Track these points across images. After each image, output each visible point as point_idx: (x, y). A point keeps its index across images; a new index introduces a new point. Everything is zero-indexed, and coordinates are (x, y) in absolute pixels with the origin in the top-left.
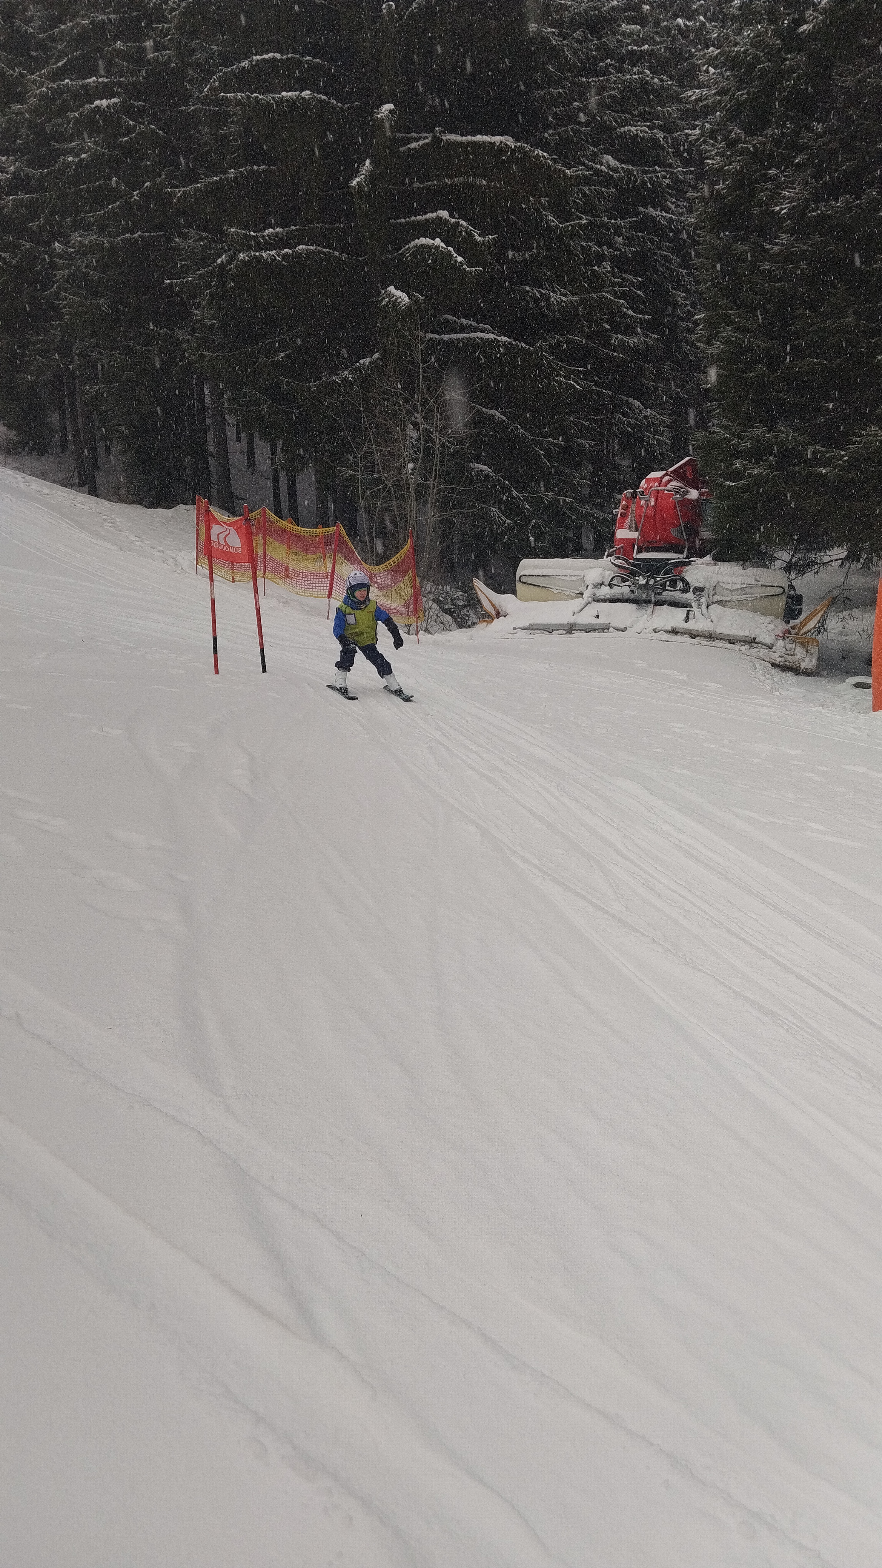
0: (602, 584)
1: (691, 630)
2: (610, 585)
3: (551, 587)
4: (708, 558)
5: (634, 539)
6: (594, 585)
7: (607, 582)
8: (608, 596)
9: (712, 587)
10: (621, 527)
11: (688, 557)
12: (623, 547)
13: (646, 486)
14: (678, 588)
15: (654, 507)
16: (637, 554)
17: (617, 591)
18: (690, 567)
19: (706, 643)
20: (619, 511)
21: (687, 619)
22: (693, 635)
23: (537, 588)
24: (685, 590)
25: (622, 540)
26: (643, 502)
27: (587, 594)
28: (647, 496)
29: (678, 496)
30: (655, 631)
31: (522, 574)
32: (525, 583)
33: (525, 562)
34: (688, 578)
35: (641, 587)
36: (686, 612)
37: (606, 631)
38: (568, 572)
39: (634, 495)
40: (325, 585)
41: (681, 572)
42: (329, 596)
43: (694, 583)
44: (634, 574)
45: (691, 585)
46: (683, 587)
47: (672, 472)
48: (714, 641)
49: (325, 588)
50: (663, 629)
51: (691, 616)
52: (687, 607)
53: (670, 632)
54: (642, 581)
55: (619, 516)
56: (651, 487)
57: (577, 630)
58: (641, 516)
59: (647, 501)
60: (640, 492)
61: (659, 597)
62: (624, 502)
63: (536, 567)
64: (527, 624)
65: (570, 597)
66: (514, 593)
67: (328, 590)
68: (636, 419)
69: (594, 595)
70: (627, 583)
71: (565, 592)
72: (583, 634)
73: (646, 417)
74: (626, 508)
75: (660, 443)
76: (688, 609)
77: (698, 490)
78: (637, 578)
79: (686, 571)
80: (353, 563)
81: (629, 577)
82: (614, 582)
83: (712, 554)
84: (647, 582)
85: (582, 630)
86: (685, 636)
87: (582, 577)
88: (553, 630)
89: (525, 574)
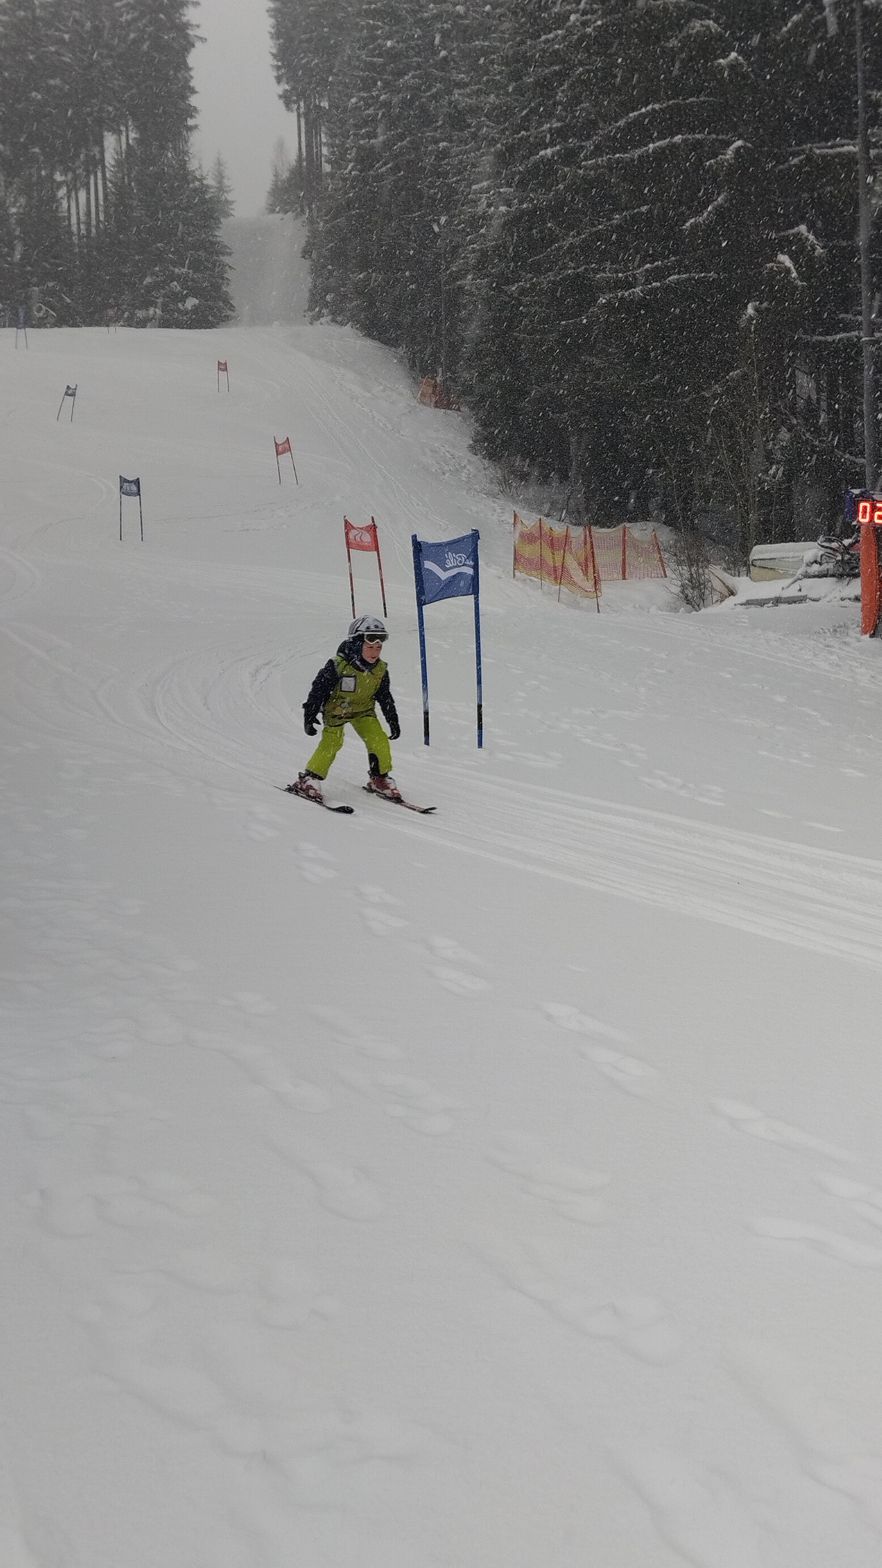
0: (813, 563)
2: (819, 564)
3: (776, 568)
6: (806, 563)
7: (817, 561)
8: (816, 573)
17: (825, 567)
23: (766, 570)
27: (799, 572)
31: (753, 558)
32: (753, 566)
33: (757, 548)
37: (802, 601)
38: (791, 554)
57: (781, 603)
63: (767, 551)
65: (785, 576)
66: (748, 575)
71: (782, 572)
82: (823, 561)
85: (785, 602)
87: (801, 558)
88: (764, 604)
89: (756, 558)
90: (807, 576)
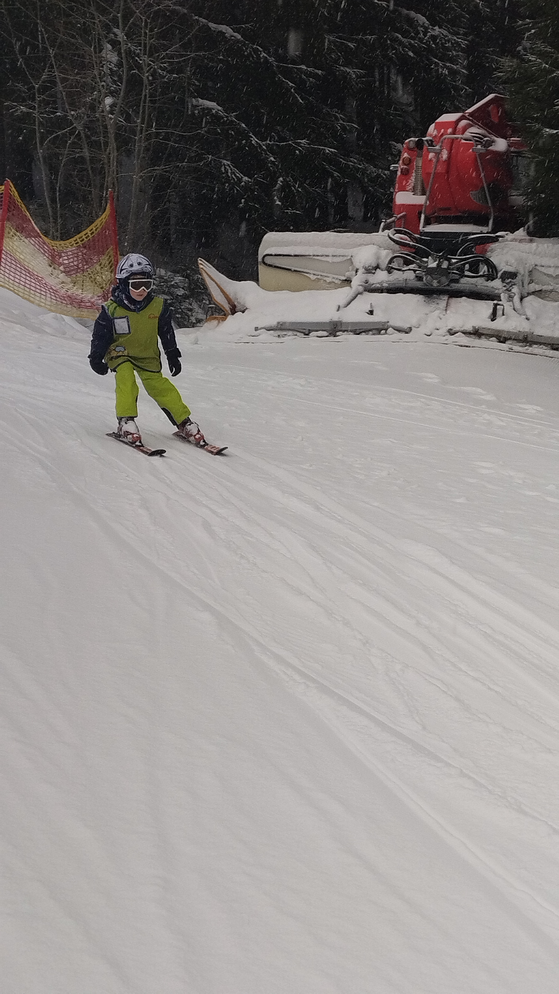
0: (377, 267)
1: (499, 331)
2: (390, 270)
3: (305, 271)
4: (521, 233)
5: (421, 206)
6: (366, 270)
7: (384, 264)
8: (385, 285)
9: (527, 274)
10: (402, 189)
11: (494, 231)
12: (405, 216)
13: (435, 133)
15: (448, 162)
16: (423, 227)
17: (398, 277)
18: (497, 244)
19: (520, 349)
20: (400, 166)
21: (494, 316)
22: (502, 338)
23: (287, 272)
24: (491, 277)
25: (402, 207)
26: (431, 155)
27: (357, 281)
28: (437, 148)
29: (479, 147)
30: (452, 332)
31: (265, 254)
32: (270, 266)
33: (270, 237)
34: (494, 259)
35: (430, 272)
36: (493, 306)
37: (383, 332)
38: (330, 251)
39: (419, 145)
41: (484, 252)
43: (503, 267)
44: (421, 254)
45: (499, 269)
46: (489, 271)
47: (471, 114)
48: (530, 346)
50: (462, 329)
51: (499, 312)
52: (493, 300)
53: (470, 333)
55: (399, 173)
56: (442, 135)
57: (344, 331)
58: (429, 174)
59: (438, 154)
60: (427, 141)
61: (455, 286)
62: (406, 155)
63: (286, 244)
64: (273, 322)
65: (334, 286)
66: (256, 279)
68: (421, 40)
69: (367, 282)
70: (411, 267)
71: (325, 279)
73: (434, 38)
74: (408, 162)
75: (453, 73)
76: (495, 302)
77: (506, 139)
78: (425, 259)
79: (492, 251)
80: (28, 236)
81: (413, 257)
82: (393, 265)
83: (526, 227)
84: (439, 265)
85: (351, 331)
86: (491, 339)
87: (349, 258)
88: (310, 331)
89: (270, 253)
90: (370, 289)
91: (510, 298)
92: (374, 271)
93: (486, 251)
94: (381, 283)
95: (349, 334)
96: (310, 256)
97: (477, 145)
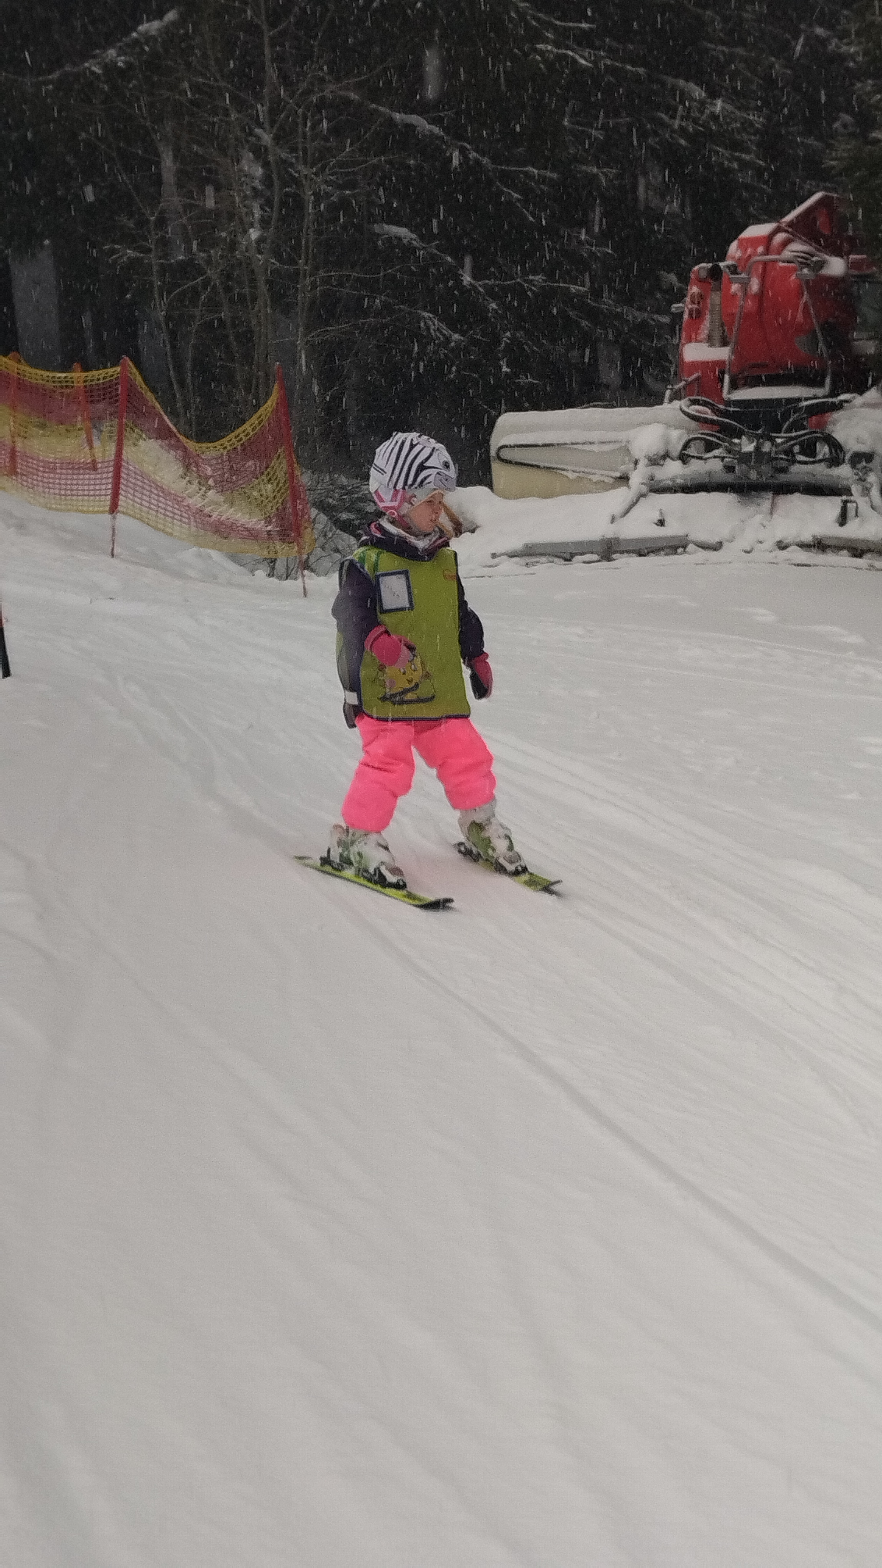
0: (666, 456)
1: (851, 540)
2: (684, 458)
3: (561, 466)
4: (873, 394)
5: (723, 363)
6: (650, 460)
7: (676, 451)
8: (679, 481)
10: (692, 339)
11: (834, 393)
12: (698, 379)
13: (739, 254)
14: (820, 457)
15: (761, 296)
16: (729, 393)
17: (697, 468)
18: (841, 412)
20: (685, 307)
21: (843, 519)
22: (857, 550)
23: (534, 470)
24: (835, 461)
25: (695, 365)
26: (735, 287)
27: (637, 478)
28: (743, 275)
29: (806, 271)
30: (782, 546)
31: (500, 444)
32: (510, 462)
33: (506, 420)
34: (839, 435)
35: (745, 458)
36: (840, 505)
37: (680, 550)
38: (595, 436)
39: (715, 274)
40: (103, 487)
41: (822, 425)
42: (114, 508)
43: (852, 446)
44: (729, 432)
45: (846, 449)
46: (831, 453)
47: (791, 224)
49: (103, 492)
50: (798, 540)
51: (851, 512)
52: (840, 495)
53: (809, 546)
54: (748, 447)
55: (686, 316)
56: (750, 256)
57: (622, 552)
58: (731, 315)
59: (745, 285)
60: (728, 267)
61: (783, 478)
62: (696, 289)
63: (531, 429)
65: (603, 487)
66: (488, 483)
67: (109, 497)
69: (652, 478)
70: (716, 452)
71: (591, 477)
72: (635, 560)
74: (700, 300)
76: (844, 498)
77: (842, 257)
78: (736, 441)
79: (835, 423)
80: (159, 439)
81: (718, 438)
82: (692, 451)
84: (758, 449)
85: (633, 552)
86: (841, 552)
87: (623, 444)
88: (572, 555)
89: (507, 443)
90: (658, 489)
91: (866, 491)
92: (662, 462)
93: (825, 423)
94: (673, 479)
95: (630, 556)
96: (566, 444)
97: (801, 269)
